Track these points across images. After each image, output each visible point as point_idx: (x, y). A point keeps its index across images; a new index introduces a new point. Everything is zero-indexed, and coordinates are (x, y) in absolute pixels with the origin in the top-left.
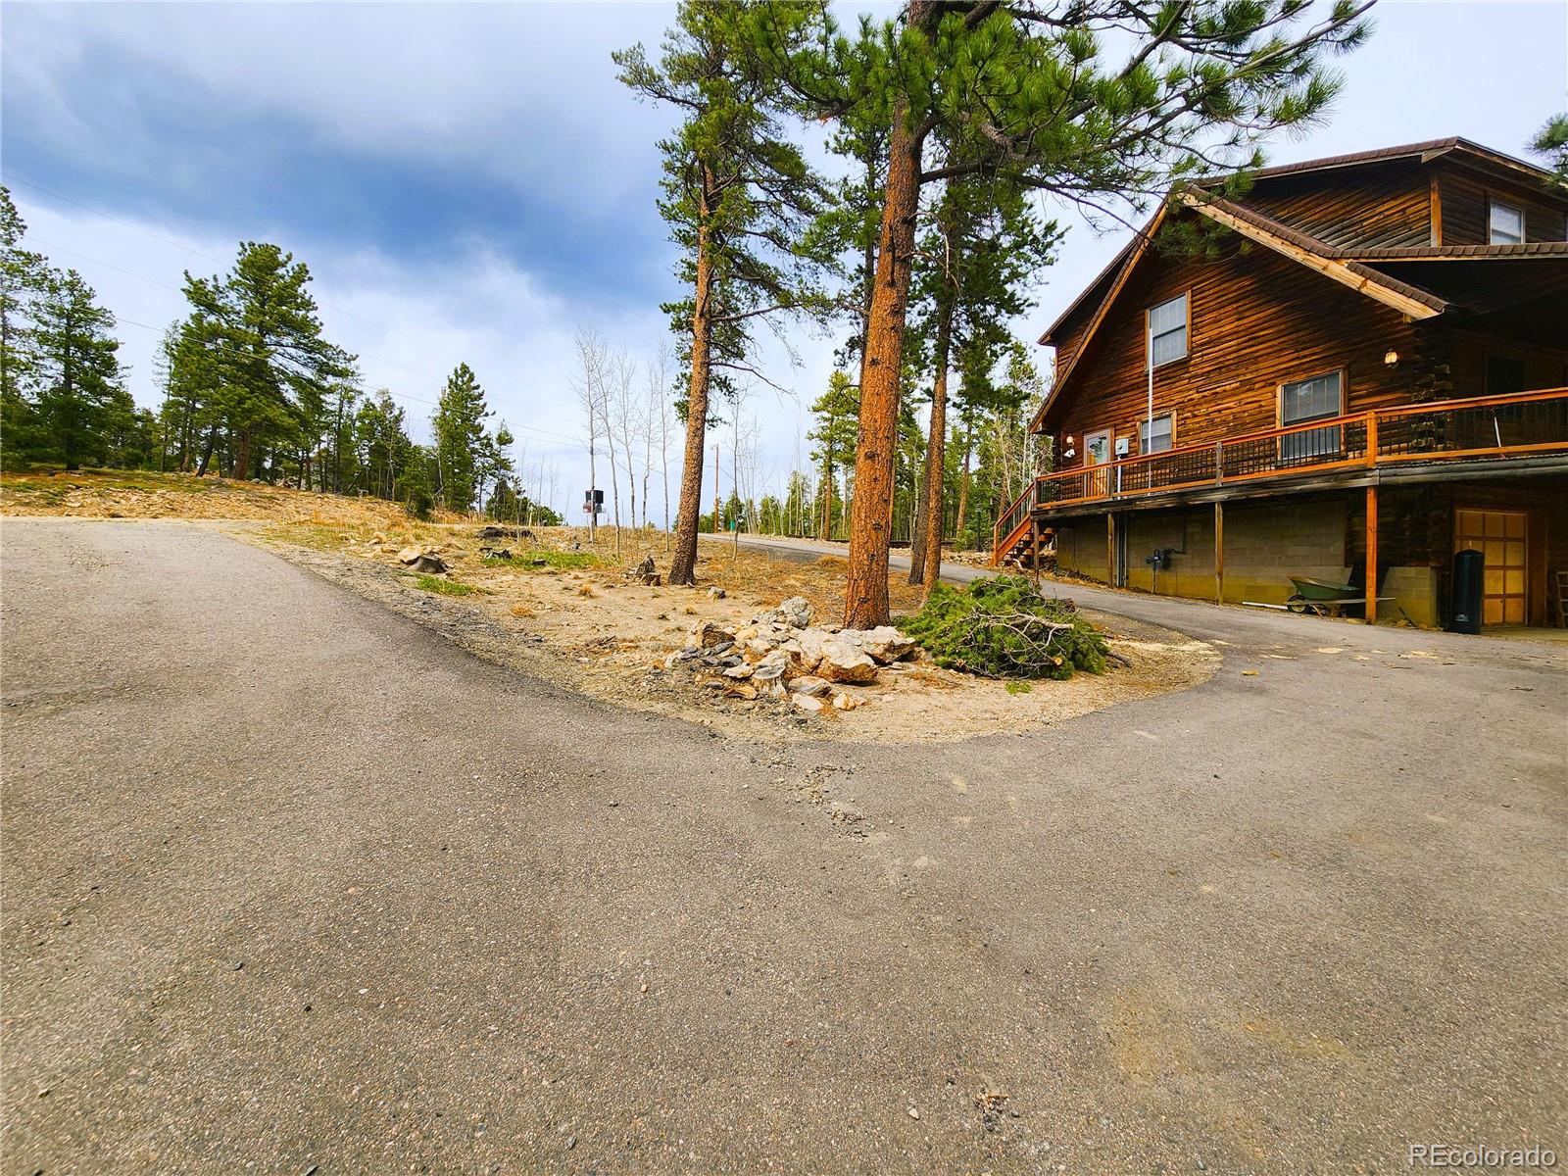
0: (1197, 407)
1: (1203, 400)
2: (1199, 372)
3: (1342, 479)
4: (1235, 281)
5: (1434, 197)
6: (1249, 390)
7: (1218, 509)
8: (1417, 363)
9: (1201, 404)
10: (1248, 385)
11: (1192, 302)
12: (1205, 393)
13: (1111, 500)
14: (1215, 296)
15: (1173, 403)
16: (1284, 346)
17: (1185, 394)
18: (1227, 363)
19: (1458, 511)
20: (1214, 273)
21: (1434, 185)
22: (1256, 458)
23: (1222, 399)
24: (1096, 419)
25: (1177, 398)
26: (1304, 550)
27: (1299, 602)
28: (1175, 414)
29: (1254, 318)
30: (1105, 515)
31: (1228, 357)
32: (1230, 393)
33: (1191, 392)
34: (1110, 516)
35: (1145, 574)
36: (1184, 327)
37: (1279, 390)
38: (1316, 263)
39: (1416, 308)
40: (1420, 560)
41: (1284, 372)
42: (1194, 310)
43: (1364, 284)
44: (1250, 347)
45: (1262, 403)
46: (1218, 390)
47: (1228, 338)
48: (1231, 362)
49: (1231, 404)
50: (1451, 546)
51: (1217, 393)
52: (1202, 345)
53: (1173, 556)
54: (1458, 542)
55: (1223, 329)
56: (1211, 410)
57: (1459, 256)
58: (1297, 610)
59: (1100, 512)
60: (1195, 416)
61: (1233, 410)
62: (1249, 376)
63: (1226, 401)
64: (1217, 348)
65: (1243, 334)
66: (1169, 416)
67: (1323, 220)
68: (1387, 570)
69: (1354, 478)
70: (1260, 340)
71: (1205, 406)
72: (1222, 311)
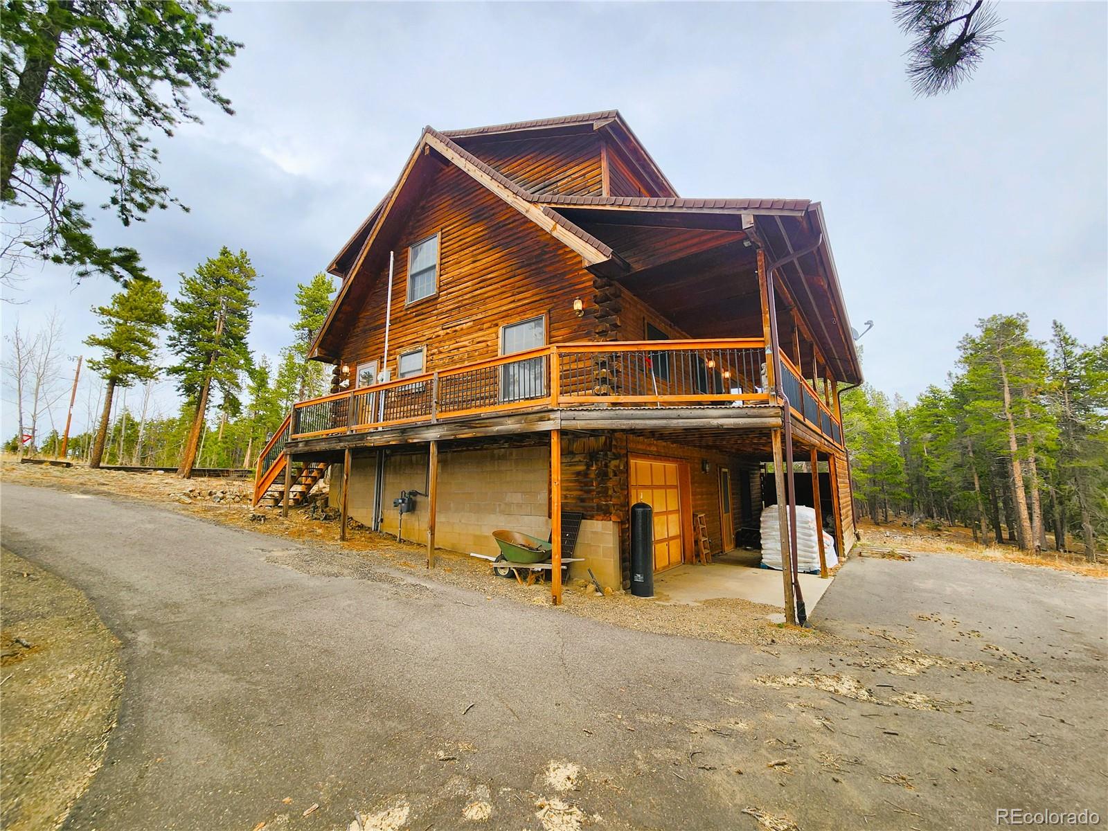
0: (442, 344)
1: (446, 337)
2: (445, 309)
3: (531, 421)
4: (471, 227)
5: (604, 164)
6: (481, 330)
7: (433, 449)
8: (596, 311)
9: (444, 341)
10: (479, 325)
11: (442, 243)
12: (448, 331)
13: (348, 433)
14: (458, 239)
15: (425, 338)
16: (504, 289)
17: (434, 331)
18: (464, 302)
19: (632, 462)
20: (459, 218)
21: (604, 155)
22: (482, 398)
23: (460, 337)
24: (368, 350)
25: (428, 333)
26: (517, 498)
27: (504, 563)
28: (425, 349)
29: (484, 261)
30: (342, 452)
31: (465, 297)
32: (465, 332)
33: (438, 329)
34: (346, 452)
35: (394, 519)
36: (435, 266)
37: (501, 330)
38: (521, 205)
39: (591, 253)
40: (605, 513)
41: (504, 314)
42: (443, 251)
43: (554, 228)
44: (481, 288)
45: (489, 343)
46: (457, 328)
47: (466, 279)
48: (467, 302)
49: (466, 343)
50: (628, 496)
51: (455, 331)
52: (447, 284)
53: (419, 498)
54: (633, 492)
55: (463, 270)
56: (452, 347)
57: (620, 206)
58: (502, 572)
59: (339, 448)
60: (440, 352)
61: (467, 349)
62: (480, 316)
63: (462, 339)
64: (458, 288)
65: (476, 276)
66: (421, 351)
67: (532, 178)
68: (578, 524)
69: (541, 419)
70: (488, 282)
71: (447, 343)
72: (463, 253)
